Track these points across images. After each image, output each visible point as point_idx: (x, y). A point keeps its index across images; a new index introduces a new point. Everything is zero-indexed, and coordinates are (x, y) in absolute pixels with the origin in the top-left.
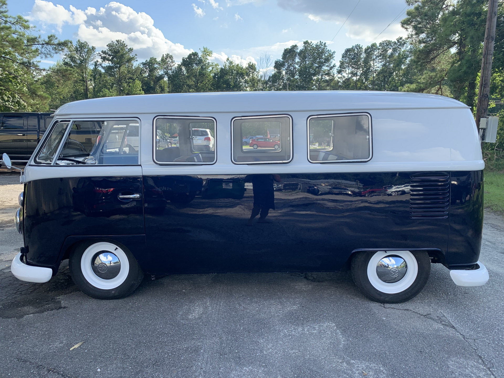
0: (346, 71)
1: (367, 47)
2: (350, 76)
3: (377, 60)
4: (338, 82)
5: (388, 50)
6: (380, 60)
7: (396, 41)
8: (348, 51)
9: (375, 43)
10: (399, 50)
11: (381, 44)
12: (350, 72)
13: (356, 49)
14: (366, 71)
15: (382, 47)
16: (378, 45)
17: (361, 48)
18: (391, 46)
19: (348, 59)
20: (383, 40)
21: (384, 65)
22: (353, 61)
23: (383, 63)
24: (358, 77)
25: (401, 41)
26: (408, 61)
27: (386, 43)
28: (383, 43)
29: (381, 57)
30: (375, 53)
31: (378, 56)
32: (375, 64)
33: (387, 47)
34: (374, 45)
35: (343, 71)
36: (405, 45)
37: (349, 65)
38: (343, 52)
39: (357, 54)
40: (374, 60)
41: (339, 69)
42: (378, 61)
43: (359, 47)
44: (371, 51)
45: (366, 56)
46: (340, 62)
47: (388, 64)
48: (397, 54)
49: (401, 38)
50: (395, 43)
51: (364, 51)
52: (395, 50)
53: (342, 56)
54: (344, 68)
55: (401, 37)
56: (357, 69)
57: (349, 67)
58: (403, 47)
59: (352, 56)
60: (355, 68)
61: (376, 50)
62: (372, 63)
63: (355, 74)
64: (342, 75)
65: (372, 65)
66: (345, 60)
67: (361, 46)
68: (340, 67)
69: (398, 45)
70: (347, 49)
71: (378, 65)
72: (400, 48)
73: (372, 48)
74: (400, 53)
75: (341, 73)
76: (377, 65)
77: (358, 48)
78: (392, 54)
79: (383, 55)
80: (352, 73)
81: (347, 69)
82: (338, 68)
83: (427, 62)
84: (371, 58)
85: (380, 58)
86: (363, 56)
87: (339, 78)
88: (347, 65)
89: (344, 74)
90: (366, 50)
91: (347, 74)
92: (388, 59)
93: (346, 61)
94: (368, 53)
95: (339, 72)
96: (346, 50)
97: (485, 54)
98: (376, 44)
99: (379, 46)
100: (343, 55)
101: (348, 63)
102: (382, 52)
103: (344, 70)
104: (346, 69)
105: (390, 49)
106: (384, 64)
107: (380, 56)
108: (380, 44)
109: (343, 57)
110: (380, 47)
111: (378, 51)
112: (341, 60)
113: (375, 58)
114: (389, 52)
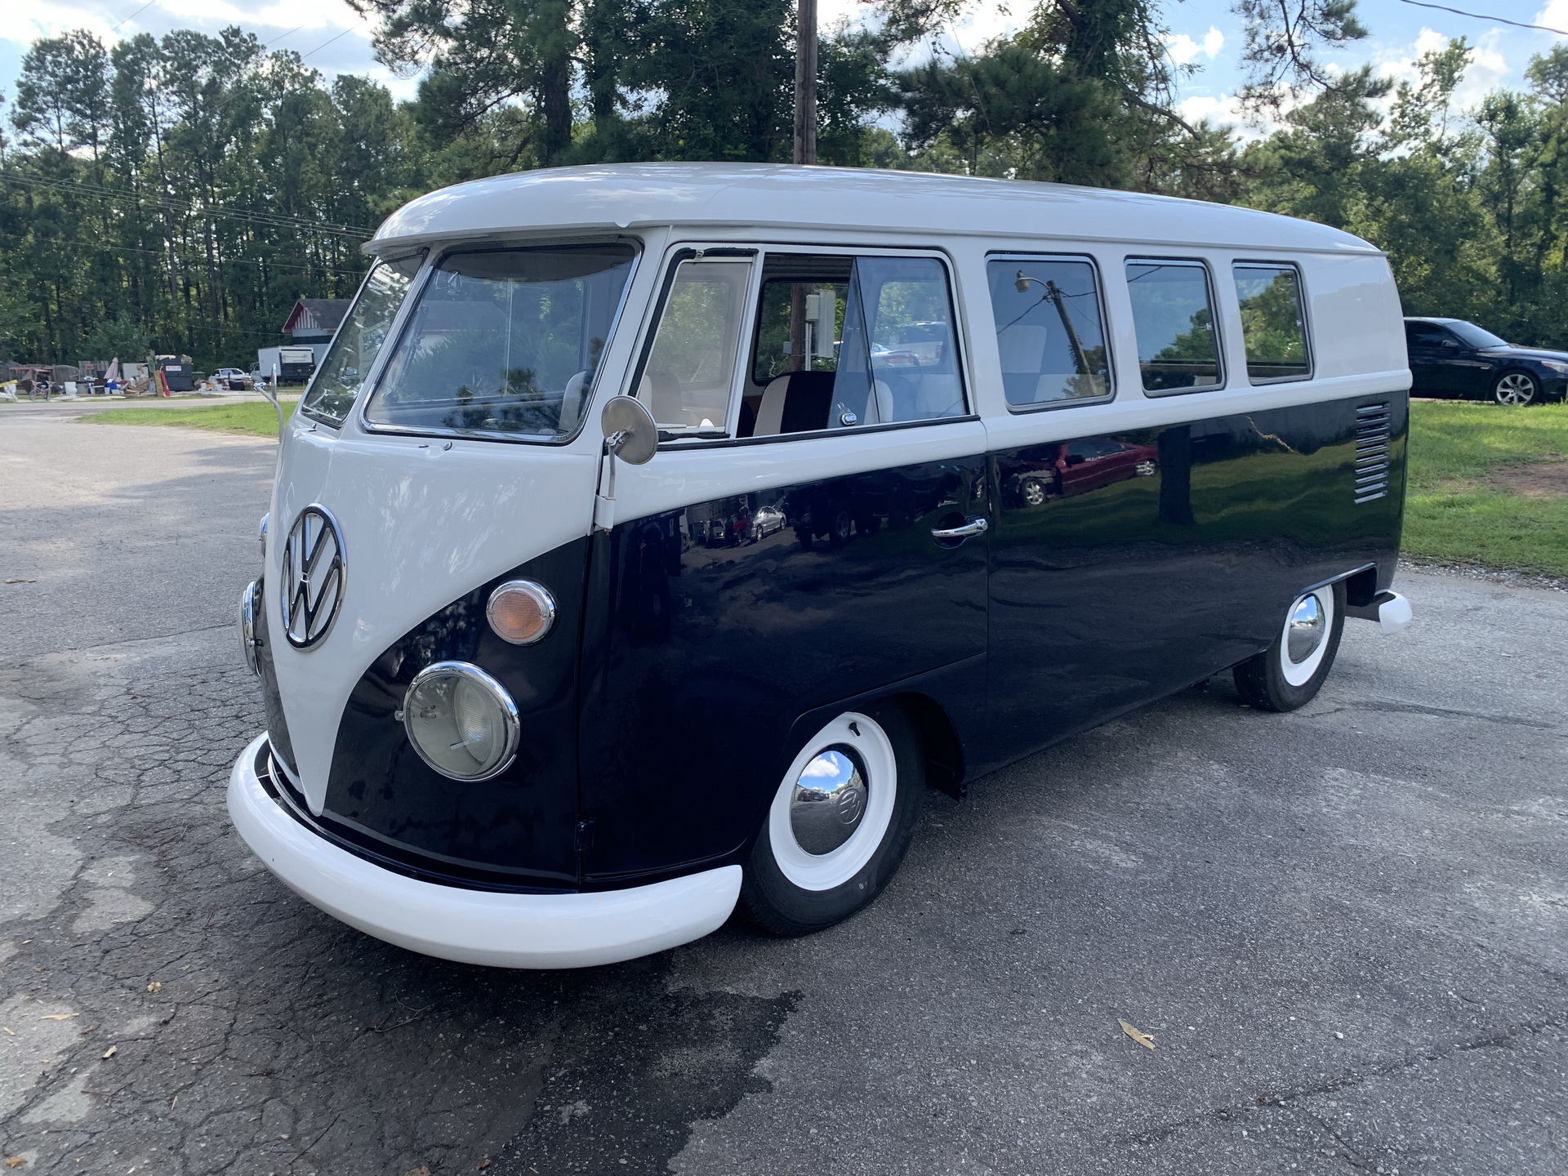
0: (48, 121)
1: (122, 45)
2: (67, 139)
3: (162, 97)
4: (25, 158)
5: (197, 66)
6: (175, 98)
7: (222, 41)
8: (45, 47)
9: (148, 35)
10: (234, 72)
11: (168, 43)
12: (64, 126)
13: (78, 47)
14: (128, 131)
15: (176, 53)
16: (160, 44)
17: (99, 45)
18: (207, 53)
19: (48, 77)
20: (176, 30)
21: (188, 116)
22: (69, 87)
23: (186, 108)
24: (101, 149)
25: (237, 40)
26: (267, 113)
27: (188, 42)
28: (178, 42)
29: (175, 89)
30: (154, 71)
31: (166, 84)
32: (158, 109)
33: (193, 56)
34: (144, 41)
35: (37, 120)
36: (253, 57)
37: (57, 101)
38: (27, 48)
39: (84, 64)
40: (150, 92)
41: (19, 110)
42: (168, 101)
43: (91, 41)
44: (136, 62)
45: (121, 74)
46: (20, 84)
47: (201, 113)
48: (229, 86)
49: (236, 32)
50: (217, 44)
51: (109, 56)
52: (222, 68)
53: (22, 65)
54: (41, 111)
55: (235, 27)
56: (93, 118)
57: (57, 107)
58: (247, 63)
59: (68, 70)
60: (85, 116)
61: (155, 62)
62: (145, 104)
63: (92, 137)
64: (32, 133)
65: (147, 109)
66: (40, 79)
67: (95, 39)
68: (22, 104)
69: (230, 54)
70: (41, 42)
71: (168, 114)
72: (239, 67)
73: (140, 51)
74: (239, 81)
75: (29, 129)
76: (169, 112)
77: (85, 42)
78: (212, 82)
79: (183, 83)
80: (74, 129)
81: (51, 114)
82: (14, 106)
83: (455, 126)
84: (142, 84)
85: (171, 88)
86: (111, 73)
87: (25, 144)
88: (49, 98)
89: (43, 133)
90: (118, 57)
91: (53, 132)
92: (200, 97)
93: (44, 84)
94: (128, 66)
95: (21, 124)
96: (38, 44)
97: (803, 127)
98: (153, 39)
99: (165, 47)
100: (27, 63)
101: (50, 93)
102: (179, 69)
103: (39, 116)
104: (47, 115)
105: (205, 63)
106: (186, 112)
107: (171, 82)
108: (164, 40)
109: (28, 68)
110: (166, 52)
111: (162, 63)
112: (23, 80)
113: (154, 87)
114: (201, 72)
